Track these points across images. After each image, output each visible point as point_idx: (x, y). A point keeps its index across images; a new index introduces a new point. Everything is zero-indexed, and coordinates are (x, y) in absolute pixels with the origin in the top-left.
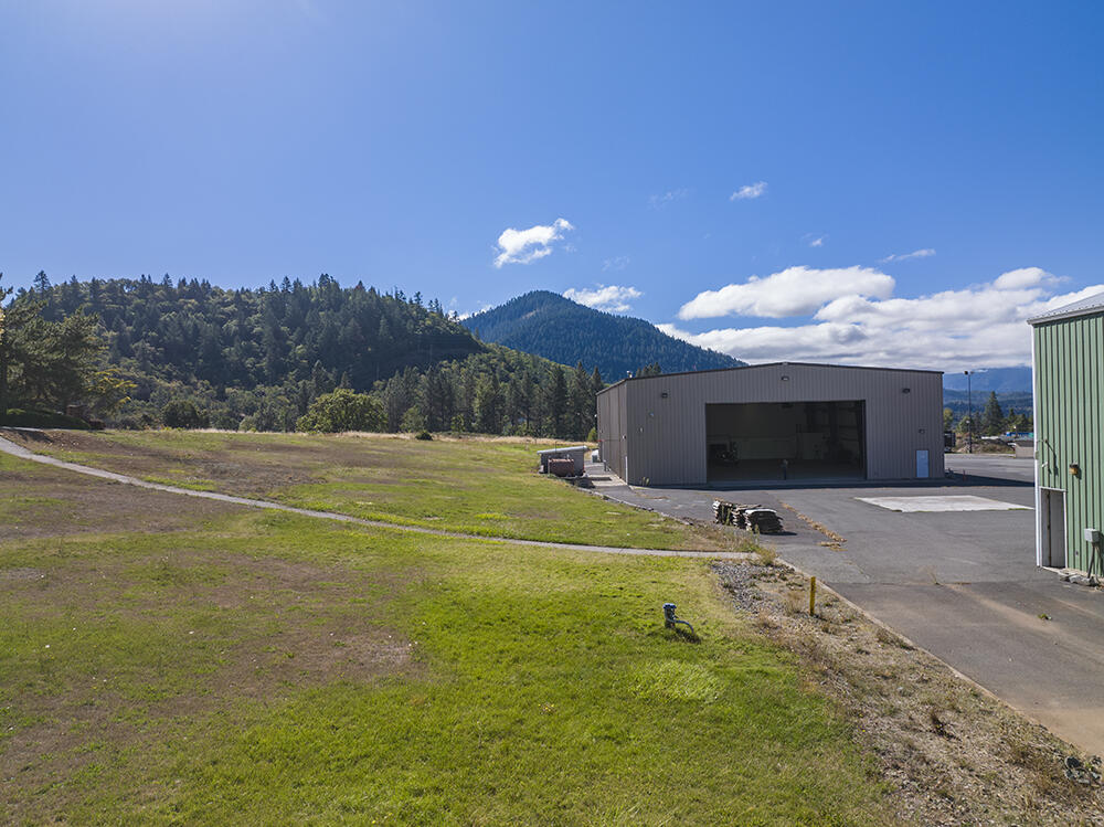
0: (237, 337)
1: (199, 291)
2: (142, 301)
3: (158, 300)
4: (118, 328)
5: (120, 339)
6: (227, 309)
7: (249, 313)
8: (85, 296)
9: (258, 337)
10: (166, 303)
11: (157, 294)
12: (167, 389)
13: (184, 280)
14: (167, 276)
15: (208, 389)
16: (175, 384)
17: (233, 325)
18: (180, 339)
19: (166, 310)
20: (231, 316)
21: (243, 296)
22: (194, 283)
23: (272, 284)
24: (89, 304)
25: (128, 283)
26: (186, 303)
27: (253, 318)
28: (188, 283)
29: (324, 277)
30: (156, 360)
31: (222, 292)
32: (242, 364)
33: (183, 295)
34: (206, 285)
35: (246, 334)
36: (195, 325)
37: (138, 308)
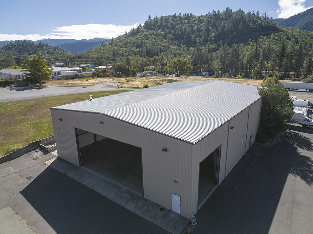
0: (196, 31)
1: (189, 17)
2: (172, 22)
3: (176, 21)
4: (165, 31)
5: (165, 33)
6: (196, 22)
7: (201, 23)
8: (159, 21)
9: (202, 30)
10: (179, 22)
11: (177, 19)
12: (173, 48)
13: (185, 14)
14: (180, 13)
15: (185, 48)
16: (176, 46)
17: (196, 27)
18: (180, 33)
19: (178, 24)
20: (195, 24)
21: (201, 18)
22: (188, 14)
23: (209, 13)
24: (159, 24)
25: (170, 16)
26: (184, 21)
27: (203, 24)
28: (186, 14)
29: (227, 8)
30: (173, 40)
31: (195, 17)
32: (196, 40)
33: (185, 19)
34: (191, 15)
35: (199, 30)
36: (185, 28)
37: (171, 24)
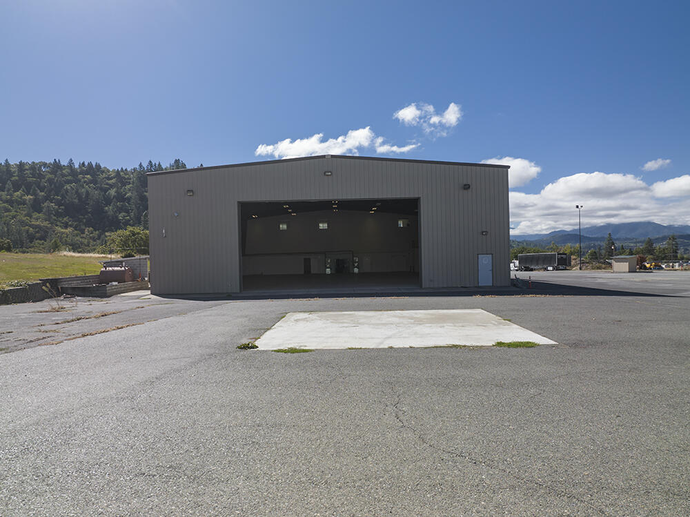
0: (115, 200)
1: (93, 171)
2: (53, 176)
3: (63, 175)
4: (34, 194)
5: (35, 200)
6: (110, 182)
7: (124, 184)
8: (14, 172)
9: (129, 199)
10: (70, 178)
11: (64, 171)
12: (63, 233)
13: (83, 163)
14: (71, 160)
15: (92, 233)
16: (69, 230)
17: (113, 192)
18: (76, 201)
19: (69, 182)
20: (111, 186)
21: (122, 173)
22: (90, 164)
23: (141, 165)
24: (17, 178)
25: (45, 165)
26: (84, 178)
27: (128, 187)
28: (86, 164)
29: (177, 161)
30: (58, 214)
31: (108, 171)
32: (117, 217)
33: (84, 173)
34: (98, 166)
35: (121, 197)
36: (87, 192)
37: (50, 181)
